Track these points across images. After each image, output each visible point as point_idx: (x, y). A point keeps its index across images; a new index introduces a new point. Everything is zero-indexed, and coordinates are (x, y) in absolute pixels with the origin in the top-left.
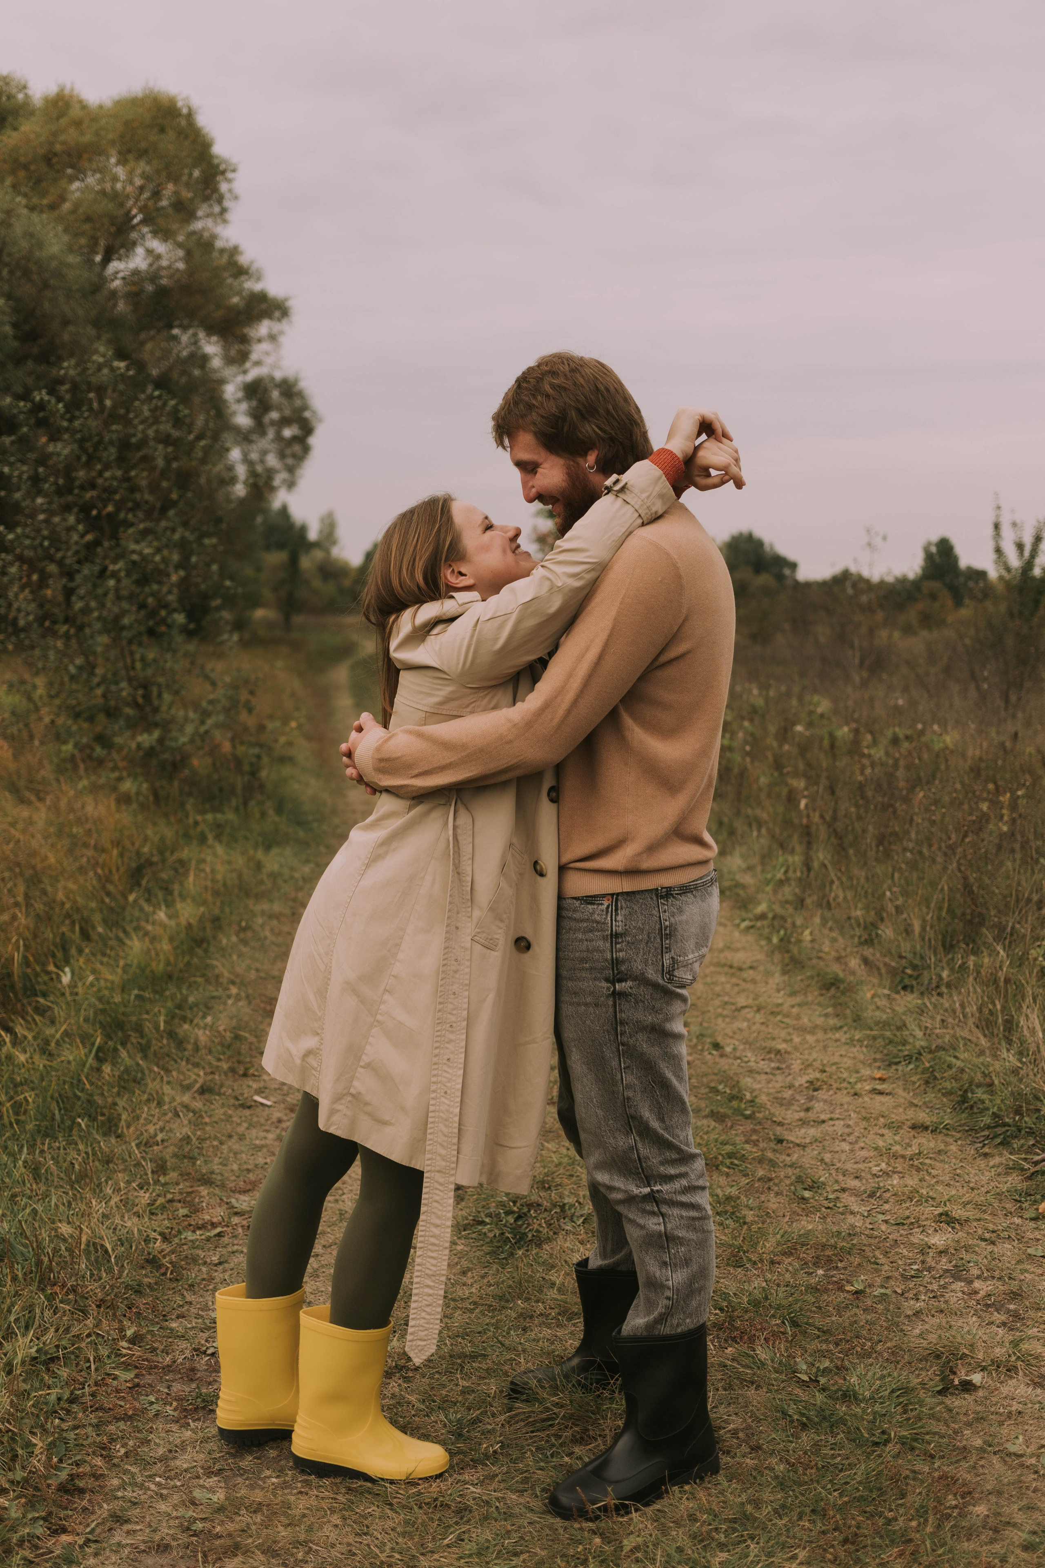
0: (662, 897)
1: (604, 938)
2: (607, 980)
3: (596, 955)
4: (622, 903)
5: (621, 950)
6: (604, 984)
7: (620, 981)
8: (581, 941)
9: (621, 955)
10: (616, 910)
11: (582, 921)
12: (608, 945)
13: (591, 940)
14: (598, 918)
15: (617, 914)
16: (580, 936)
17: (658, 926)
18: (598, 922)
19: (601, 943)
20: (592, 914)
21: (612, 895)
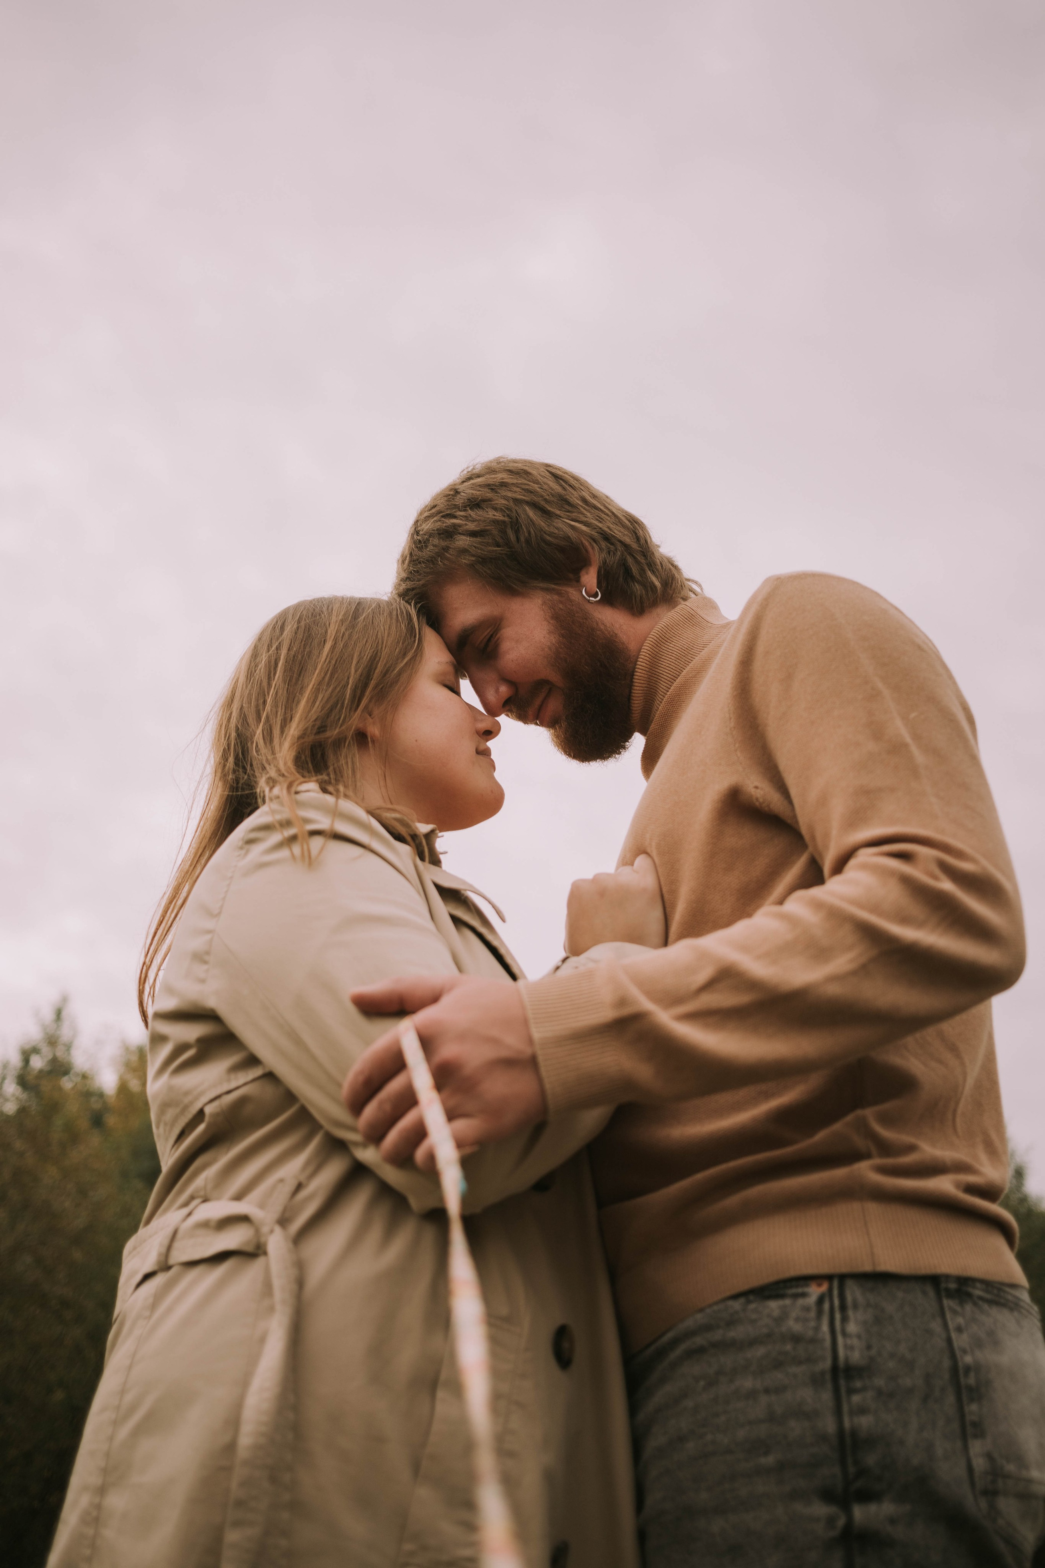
0: (950, 1294)
1: (816, 1381)
2: (827, 1495)
3: (796, 1428)
4: (853, 1292)
5: (862, 1410)
6: (821, 1510)
7: (866, 1496)
8: (752, 1395)
9: (865, 1422)
10: (843, 1308)
11: (753, 1342)
12: (827, 1396)
13: (779, 1390)
14: (797, 1328)
15: (845, 1319)
16: (748, 1383)
17: (947, 1363)
18: (796, 1339)
19: (806, 1394)
20: (780, 1320)
21: (829, 1278)
